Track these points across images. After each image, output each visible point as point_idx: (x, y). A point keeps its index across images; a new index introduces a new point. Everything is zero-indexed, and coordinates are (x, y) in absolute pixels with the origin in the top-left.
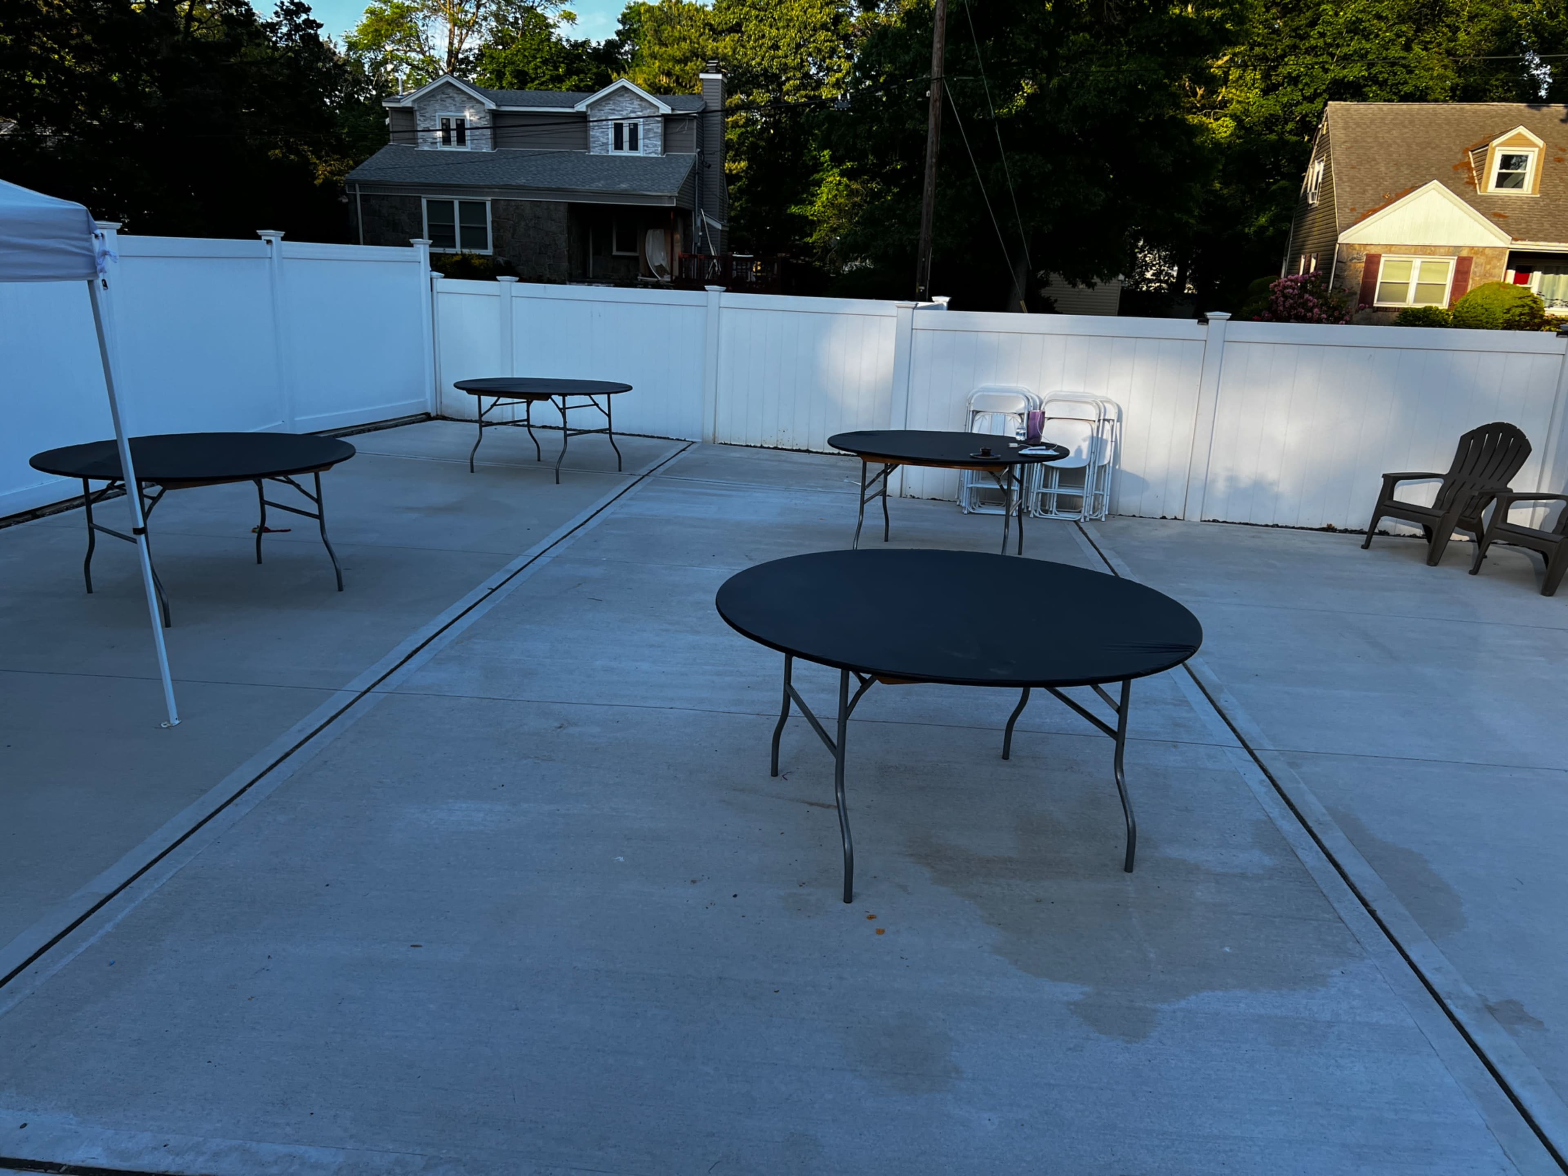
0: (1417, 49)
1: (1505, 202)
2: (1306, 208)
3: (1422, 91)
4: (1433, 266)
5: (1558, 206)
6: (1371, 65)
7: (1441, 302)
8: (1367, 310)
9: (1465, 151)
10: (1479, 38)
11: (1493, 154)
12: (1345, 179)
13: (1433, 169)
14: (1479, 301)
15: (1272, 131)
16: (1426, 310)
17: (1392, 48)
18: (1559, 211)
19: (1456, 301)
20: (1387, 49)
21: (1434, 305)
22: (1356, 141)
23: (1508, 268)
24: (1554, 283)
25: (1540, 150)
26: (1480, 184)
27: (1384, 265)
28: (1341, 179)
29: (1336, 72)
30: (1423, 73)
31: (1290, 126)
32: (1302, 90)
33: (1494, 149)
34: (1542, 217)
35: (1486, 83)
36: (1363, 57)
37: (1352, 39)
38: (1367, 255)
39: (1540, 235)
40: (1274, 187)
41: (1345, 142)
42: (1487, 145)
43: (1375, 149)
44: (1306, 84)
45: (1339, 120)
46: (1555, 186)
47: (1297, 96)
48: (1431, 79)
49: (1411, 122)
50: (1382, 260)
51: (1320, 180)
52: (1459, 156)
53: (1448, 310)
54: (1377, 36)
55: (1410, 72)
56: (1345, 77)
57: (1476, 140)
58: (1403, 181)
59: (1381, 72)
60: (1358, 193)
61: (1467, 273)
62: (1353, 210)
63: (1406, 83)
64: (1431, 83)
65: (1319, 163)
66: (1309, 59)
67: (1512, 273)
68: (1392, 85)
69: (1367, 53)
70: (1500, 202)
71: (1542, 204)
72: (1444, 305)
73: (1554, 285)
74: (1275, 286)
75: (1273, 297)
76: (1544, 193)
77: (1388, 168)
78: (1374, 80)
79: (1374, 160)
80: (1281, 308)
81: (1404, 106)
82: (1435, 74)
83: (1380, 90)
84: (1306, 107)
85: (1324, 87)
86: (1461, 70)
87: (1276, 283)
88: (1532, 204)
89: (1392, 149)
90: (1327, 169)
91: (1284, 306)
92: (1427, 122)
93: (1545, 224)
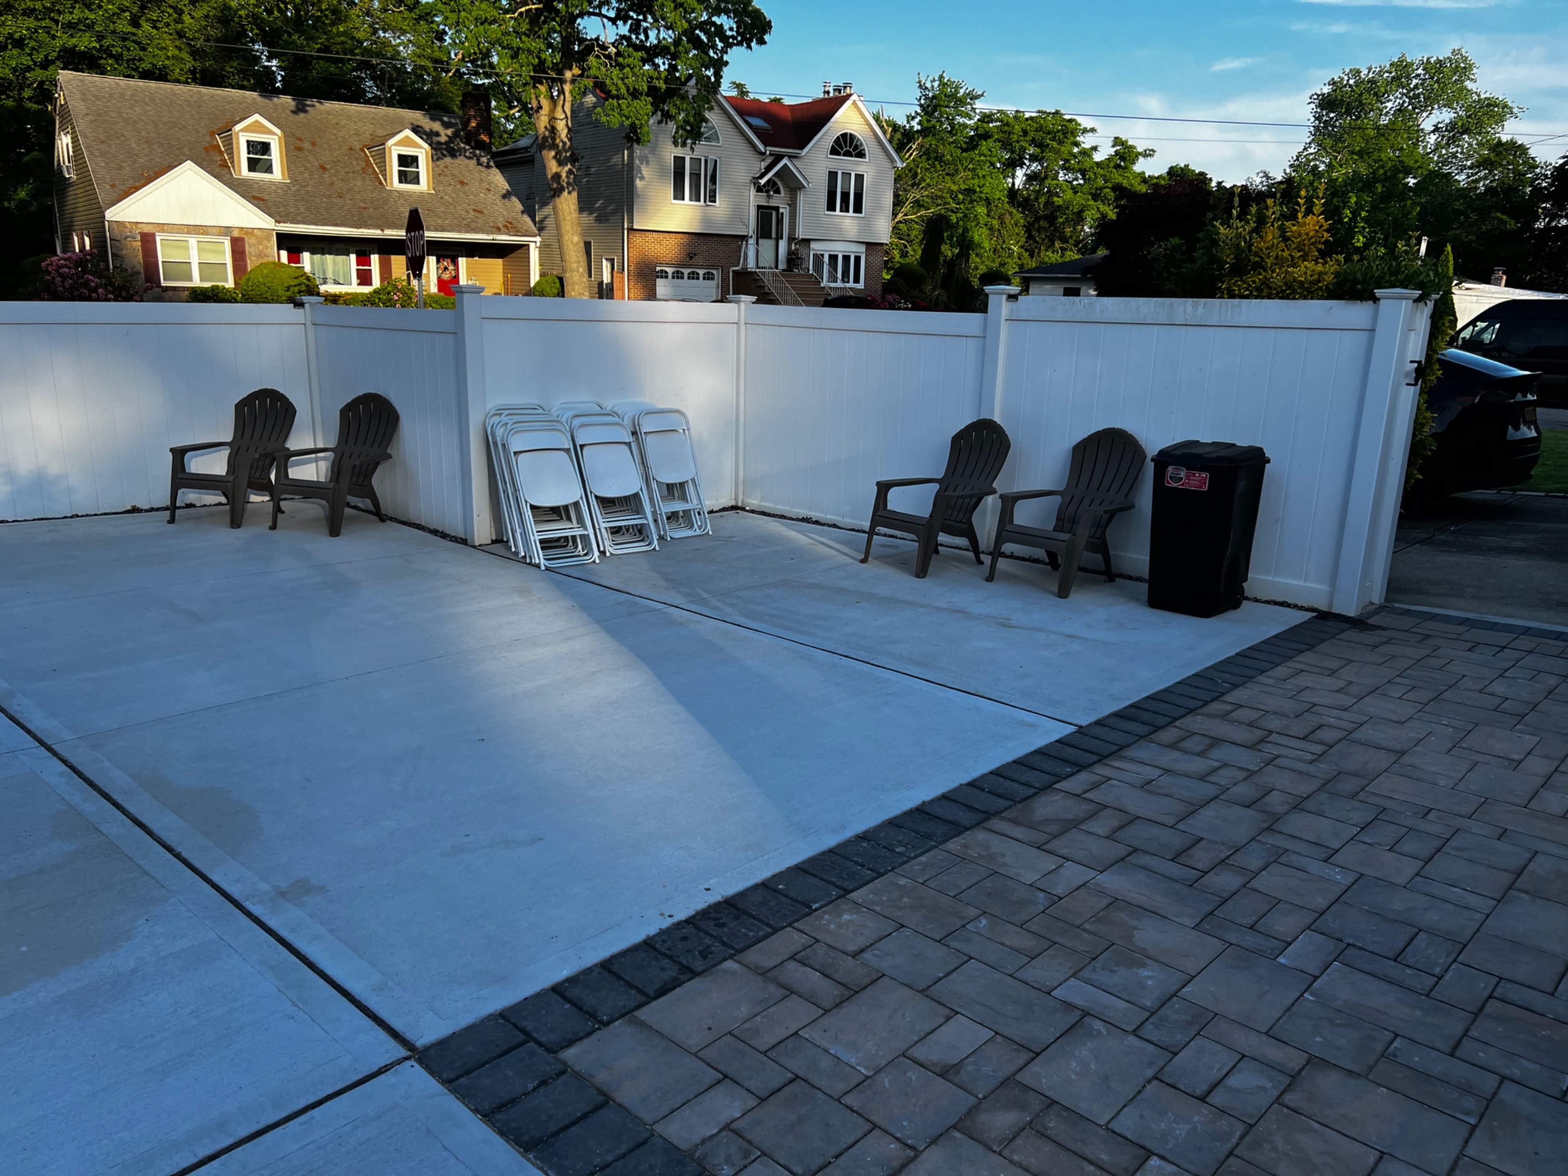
0: (146, 27)
1: (262, 186)
2: (65, 183)
3: (160, 69)
4: (210, 246)
5: (308, 192)
6: (100, 37)
7: (227, 281)
8: (157, 289)
9: (212, 134)
10: (204, 23)
11: (238, 138)
12: (97, 153)
13: (186, 149)
14: (261, 280)
15: (8, 97)
16: (214, 288)
17: (118, 21)
18: (310, 196)
19: (240, 279)
20: (114, 23)
21: (220, 284)
22: (99, 115)
23: (279, 248)
24: (323, 264)
25: (280, 138)
26: (233, 167)
27: (162, 245)
28: (91, 153)
29: (63, 40)
30: (157, 52)
31: (27, 93)
32: (30, 55)
33: (237, 134)
34: (297, 201)
35: (223, 69)
36: (90, 27)
37: (73, 8)
38: (140, 233)
39: (299, 219)
40: (26, 159)
41: (87, 115)
42: (230, 130)
43: (121, 124)
44: (33, 49)
45: (75, 91)
46: (301, 173)
47: (26, 61)
48: (168, 58)
49: (152, 100)
50: (158, 239)
51: (71, 153)
52: (208, 139)
53: (234, 289)
54: (100, 7)
55: (144, 49)
56: (76, 46)
57: (220, 124)
58: (158, 160)
59: (113, 46)
60: (115, 169)
61: (243, 252)
62: (113, 186)
63: (141, 60)
64: (167, 62)
65: (65, 134)
66: (31, 23)
67: (284, 254)
68: (128, 61)
69: (94, 23)
70: (256, 186)
71: (293, 189)
72: (230, 284)
73: (323, 265)
74: (48, 265)
75: (49, 278)
76: (294, 180)
77: (139, 145)
78: (107, 52)
79: (123, 136)
80: (61, 289)
81: (142, 83)
82: (170, 54)
83: (117, 63)
84: (37, 75)
85: (55, 54)
86: (195, 53)
87: (48, 262)
88: (285, 189)
89: (138, 126)
90: (75, 140)
91: (64, 287)
92: (167, 101)
93: (301, 208)
